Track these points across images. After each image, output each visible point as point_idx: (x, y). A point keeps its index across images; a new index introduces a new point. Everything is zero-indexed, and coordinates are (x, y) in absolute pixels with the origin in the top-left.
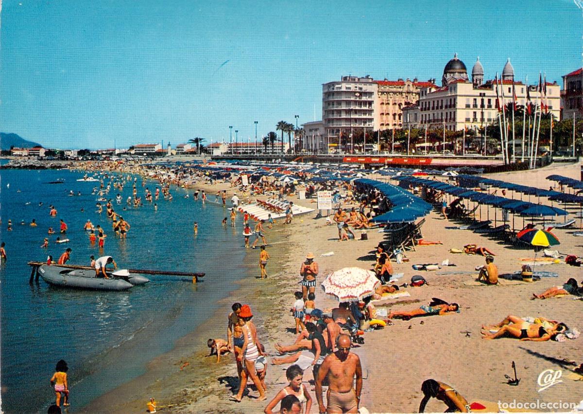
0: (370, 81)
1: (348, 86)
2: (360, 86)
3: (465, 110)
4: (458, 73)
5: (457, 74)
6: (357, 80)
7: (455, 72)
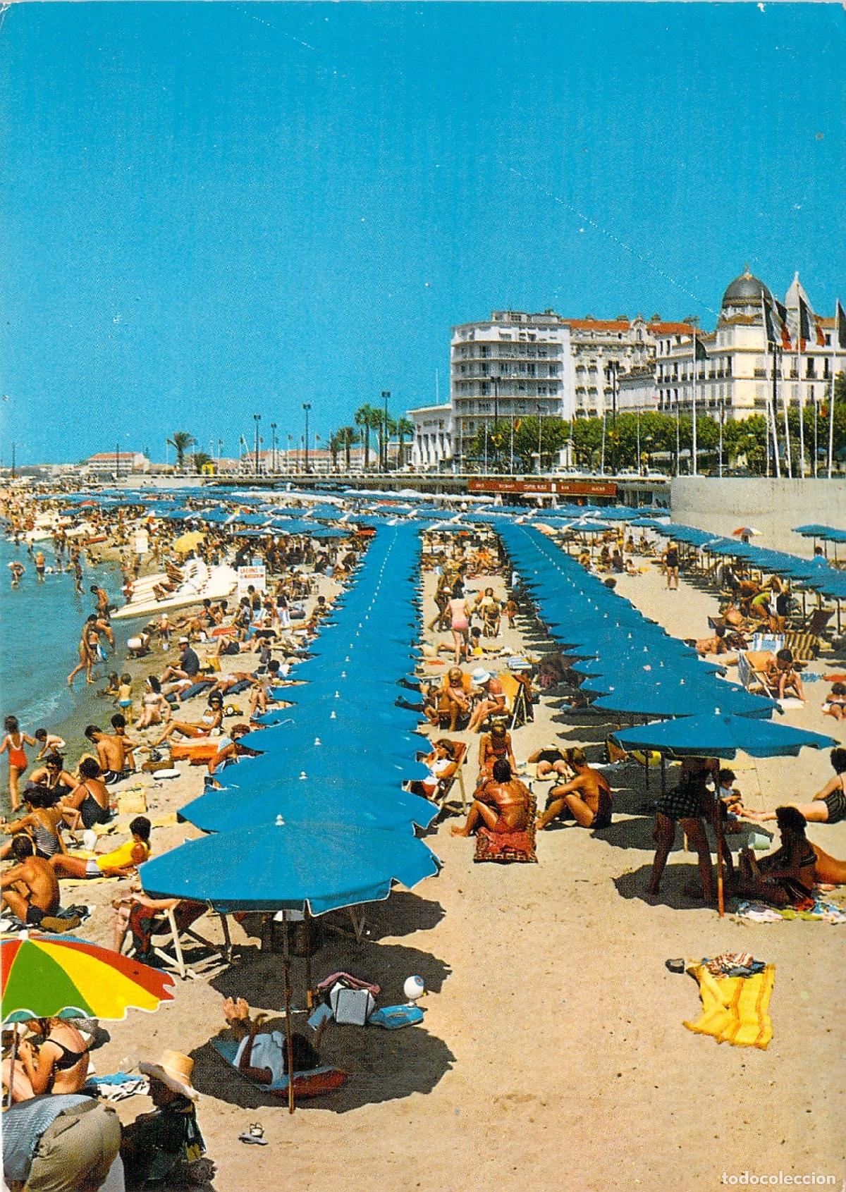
0: (555, 320)
1: (504, 331)
2: (531, 332)
3: (754, 381)
4: (752, 305)
5: (749, 307)
6: (524, 319)
7: (747, 305)
